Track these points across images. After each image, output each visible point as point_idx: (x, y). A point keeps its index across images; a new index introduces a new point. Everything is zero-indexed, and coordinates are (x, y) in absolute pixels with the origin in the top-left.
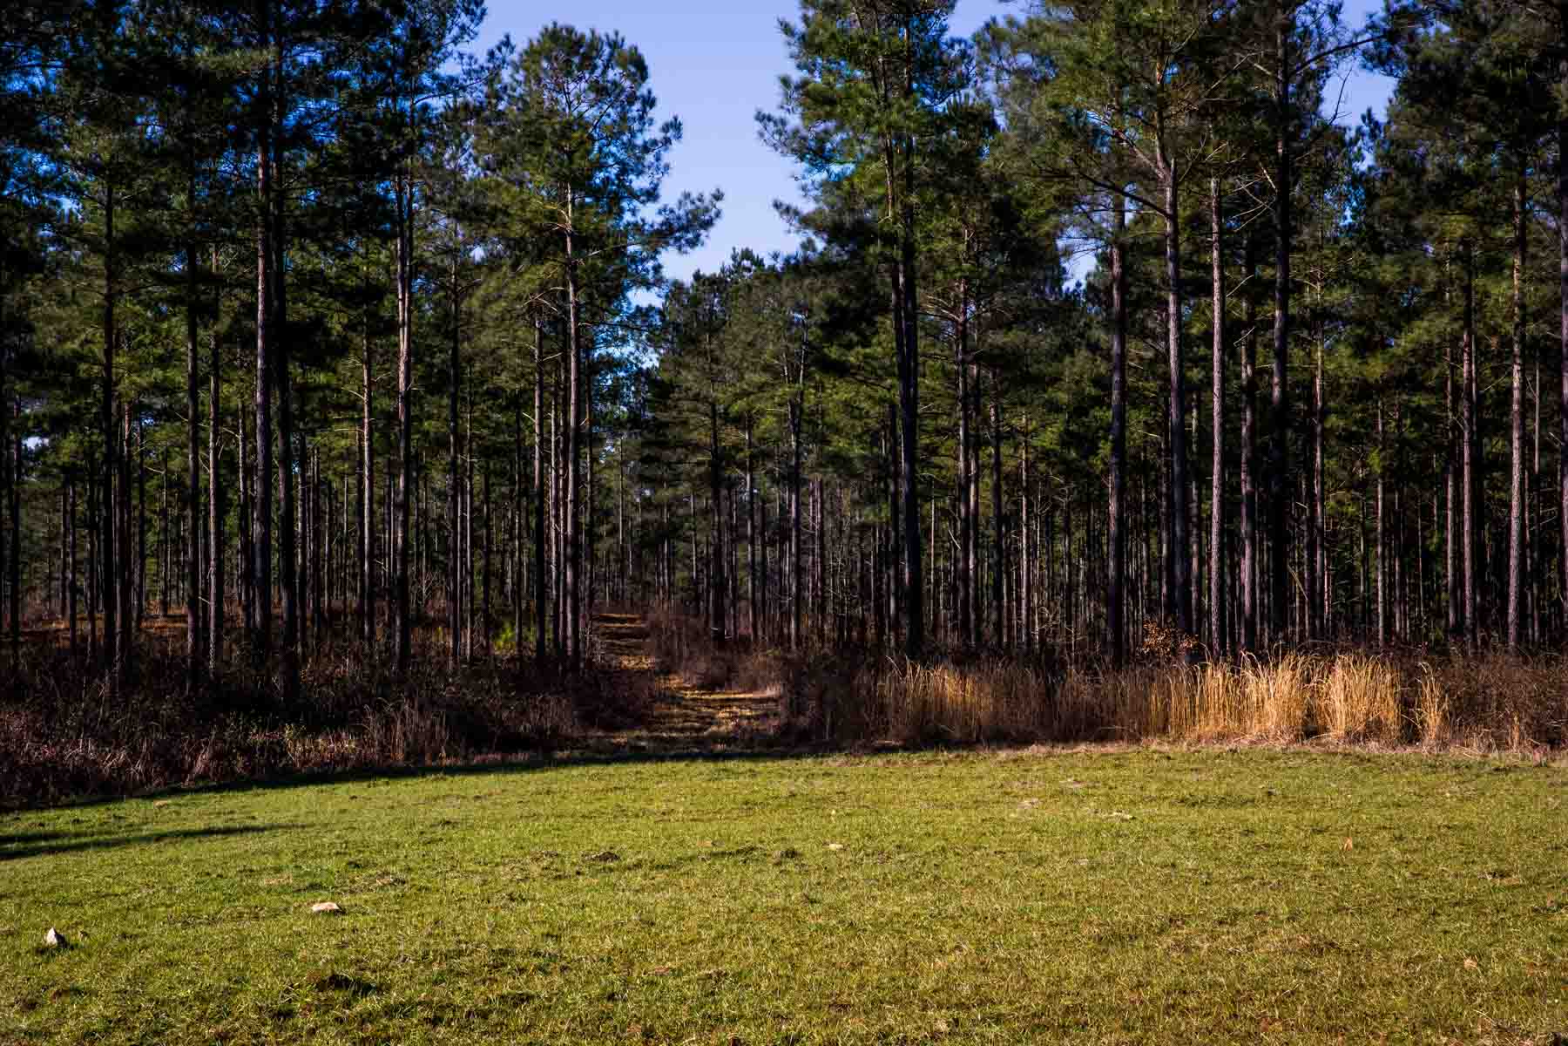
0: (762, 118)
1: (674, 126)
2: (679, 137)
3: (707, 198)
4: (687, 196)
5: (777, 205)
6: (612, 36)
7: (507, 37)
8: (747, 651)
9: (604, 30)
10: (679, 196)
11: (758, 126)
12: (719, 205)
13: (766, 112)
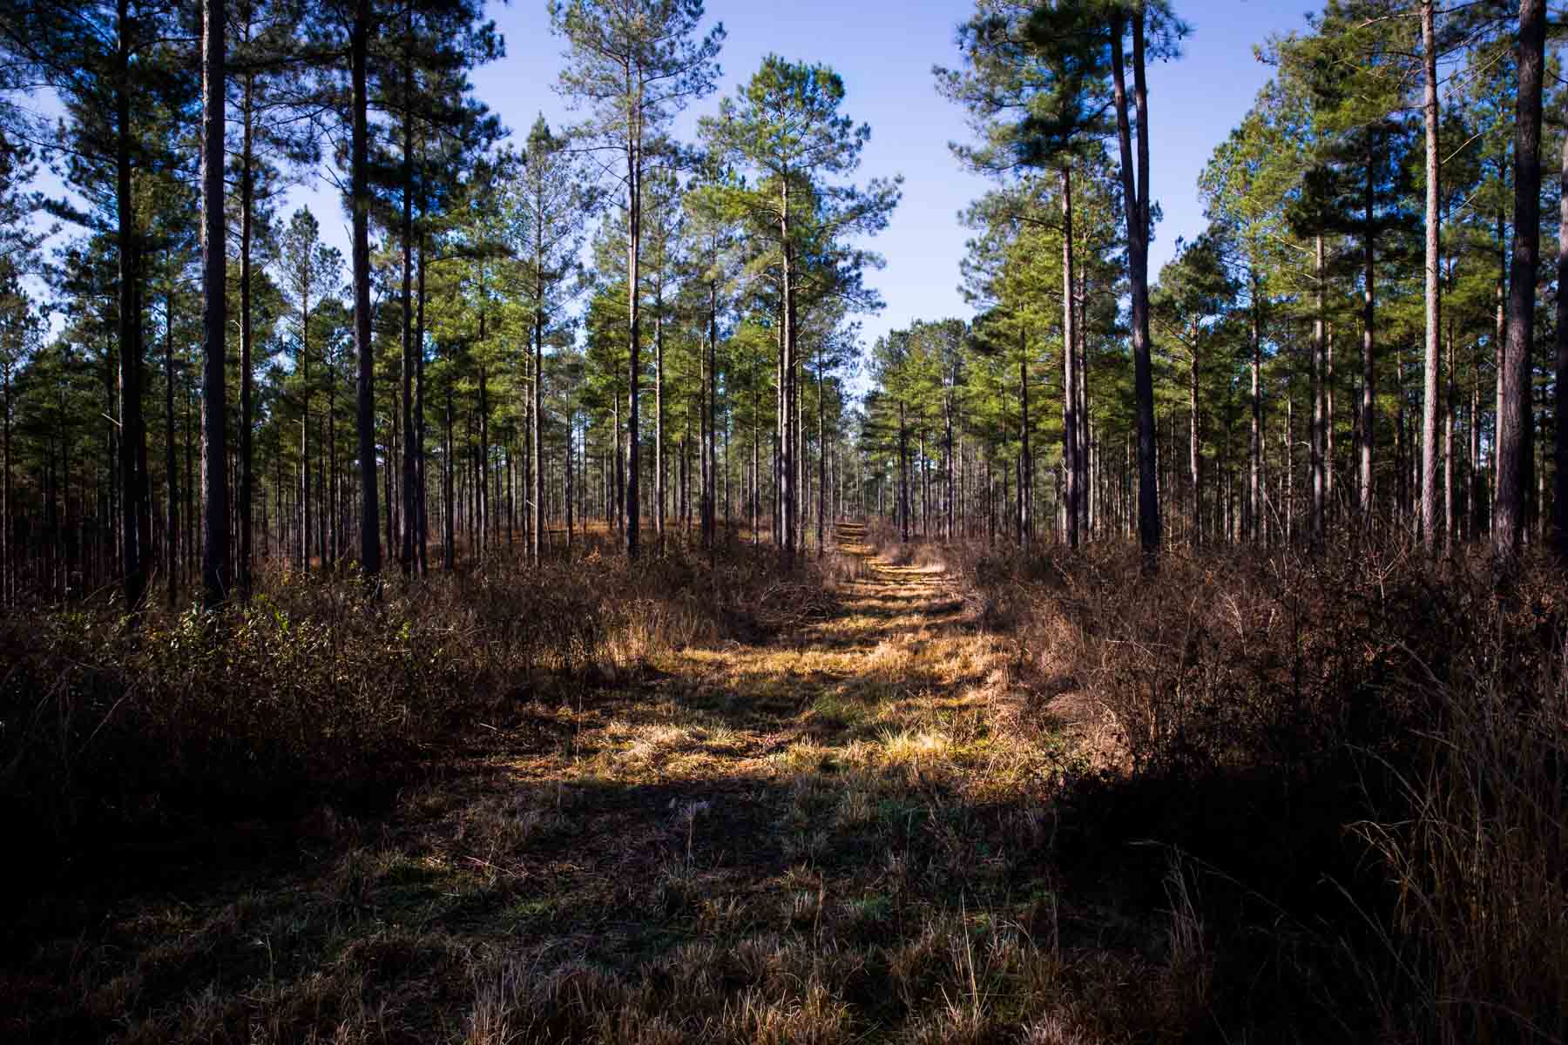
0: (938, 71)
1: (866, 131)
2: (868, 138)
3: (891, 181)
4: (875, 181)
5: (951, 147)
6: (816, 66)
7: (720, 24)
8: (921, 544)
9: (810, 62)
10: (868, 182)
11: (934, 78)
12: (901, 187)
13: (942, 66)
